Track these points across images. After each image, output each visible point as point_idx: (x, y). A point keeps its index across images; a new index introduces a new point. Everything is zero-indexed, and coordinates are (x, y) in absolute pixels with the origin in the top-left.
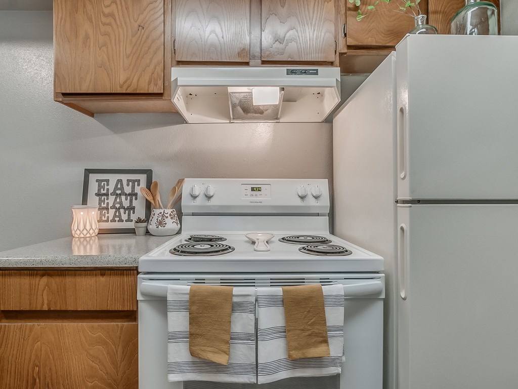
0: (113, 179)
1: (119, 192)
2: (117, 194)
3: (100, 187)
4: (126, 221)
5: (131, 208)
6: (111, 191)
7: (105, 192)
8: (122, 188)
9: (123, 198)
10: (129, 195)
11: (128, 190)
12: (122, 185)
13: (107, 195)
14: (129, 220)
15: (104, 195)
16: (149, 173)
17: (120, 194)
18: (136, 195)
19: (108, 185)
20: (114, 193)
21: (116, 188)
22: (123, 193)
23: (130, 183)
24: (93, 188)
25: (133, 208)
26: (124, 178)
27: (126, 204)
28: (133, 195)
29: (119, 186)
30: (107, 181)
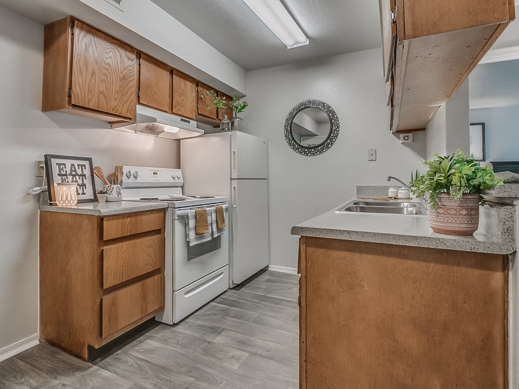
0: (68, 163)
1: (74, 173)
2: (73, 175)
3: (60, 170)
4: (82, 194)
5: (84, 185)
6: (68, 172)
7: (64, 173)
8: (75, 171)
9: (77, 177)
10: (81, 175)
11: (79, 172)
12: (75, 168)
13: (66, 175)
14: (84, 194)
15: (64, 175)
16: (90, 160)
17: (75, 175)
18: (85, 175)
19: (65, 168)
20: (70, 174)
21: (71, 171)
22: (77, 174)
23: (80, 167)
24: (55, 170)
25: (85, 185)
26: (76, 163)
27: (80, 182)
28: (83, 175)
29: (73, 169)
30: (64, 165)
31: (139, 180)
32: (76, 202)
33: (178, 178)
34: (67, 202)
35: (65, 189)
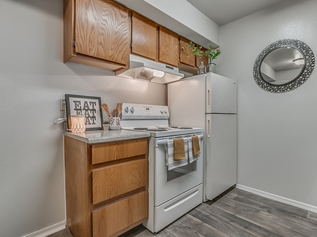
0: (83, 101)
1: (86, 108)
2: (86, 110)
3: (76, 106)
4: (92, 124)
5: (94, 117)
6: (82, 108)
7: (79, 108)
8: (88, 106)
9: (89, 111)
10: (92, 110)
11: (91, 107)
12: (87, 104)
13: (80, 110)
14: (94, 123)
15: (79, 110)
16: (99, 99)
17: (87, 110)
18: (95, 110)
19: (80, 104)
20: (84, 109)
21: (85, 106)
22: (89, 109)
23: (91, 104)
24: (72, 106)
25: (95, 117)
26: (88, 101)
27: (91, 115)
28: (94, 110)
29: (86, 105)
30: (80, 102)
31: (135, 114)
32: (84, 130)
33: (166, 113)
34: (77, 130)
35: (75, 120)
